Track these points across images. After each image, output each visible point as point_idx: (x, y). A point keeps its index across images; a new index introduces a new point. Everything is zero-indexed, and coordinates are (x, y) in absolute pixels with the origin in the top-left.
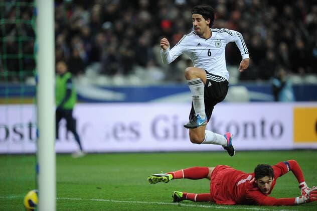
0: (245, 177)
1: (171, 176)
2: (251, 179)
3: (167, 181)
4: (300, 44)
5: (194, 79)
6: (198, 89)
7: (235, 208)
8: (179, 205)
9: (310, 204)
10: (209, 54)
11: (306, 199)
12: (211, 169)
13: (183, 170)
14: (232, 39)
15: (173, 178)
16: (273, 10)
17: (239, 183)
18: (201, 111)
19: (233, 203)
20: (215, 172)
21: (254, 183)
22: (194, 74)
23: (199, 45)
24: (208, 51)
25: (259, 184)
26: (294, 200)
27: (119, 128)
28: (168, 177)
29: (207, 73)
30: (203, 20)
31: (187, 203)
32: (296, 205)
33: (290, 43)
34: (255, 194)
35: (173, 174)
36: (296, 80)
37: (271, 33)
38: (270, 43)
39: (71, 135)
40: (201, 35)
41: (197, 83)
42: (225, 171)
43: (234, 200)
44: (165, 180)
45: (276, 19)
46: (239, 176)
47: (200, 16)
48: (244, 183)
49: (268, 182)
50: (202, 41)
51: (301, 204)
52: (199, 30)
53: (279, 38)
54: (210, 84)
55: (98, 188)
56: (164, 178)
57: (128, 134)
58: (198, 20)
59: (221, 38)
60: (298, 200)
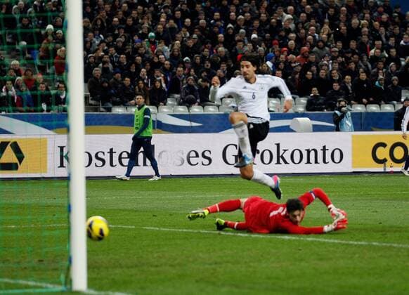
0: (276, 208)
1: (206, 212)
2: (283, 211)
3: (204, 217)
4: (363, 76)
5: (237, 123)
6: (243, 131)
7: (269, 236)
8: (219, 234)
9: (337, 232)
10: (254, 97)
11: (334, 227)
12: (243, 201)
13: (217, 205)
14: (274, 84)
15: (210, 213)
16: (339, 44)
17: (272, 214)
18: (247, 151)
19: (268, 232)
20: (247, 204)
21: (285, 215)
22: (238, 118)
23: (245, 88)
24: (252, 94)
25: (291, 217)
26: (322, 229)
27: (193, 154)
28: (204, 213)
29: (248, 116)
30: (251, 66)
31: (227, 231)
32: (325, 233)
33: (354, 74)
34: (286, 224)
35: (208, 210)
36: (359, 108)
37: (336, 66)
38: (336, 75)
39: (148, 162)
40: (247, 80)
41: (241, 126)
42: (258, 203)
43: (268, 229)
44: (202, 216)
45: (341, 53)
46: (271, 207)
47: (249, 63)
48: (276, 215)
49: (299, 215)
50: (248, 85)
51: (329, 232)
52: (248, 76)
53: (344, 70)
54: (252, 126)
55: (154, 216)
56: (201, 214)
57: (201, 159)
58: (247, 66)
59: (265, 82)
60: (326, 228)
